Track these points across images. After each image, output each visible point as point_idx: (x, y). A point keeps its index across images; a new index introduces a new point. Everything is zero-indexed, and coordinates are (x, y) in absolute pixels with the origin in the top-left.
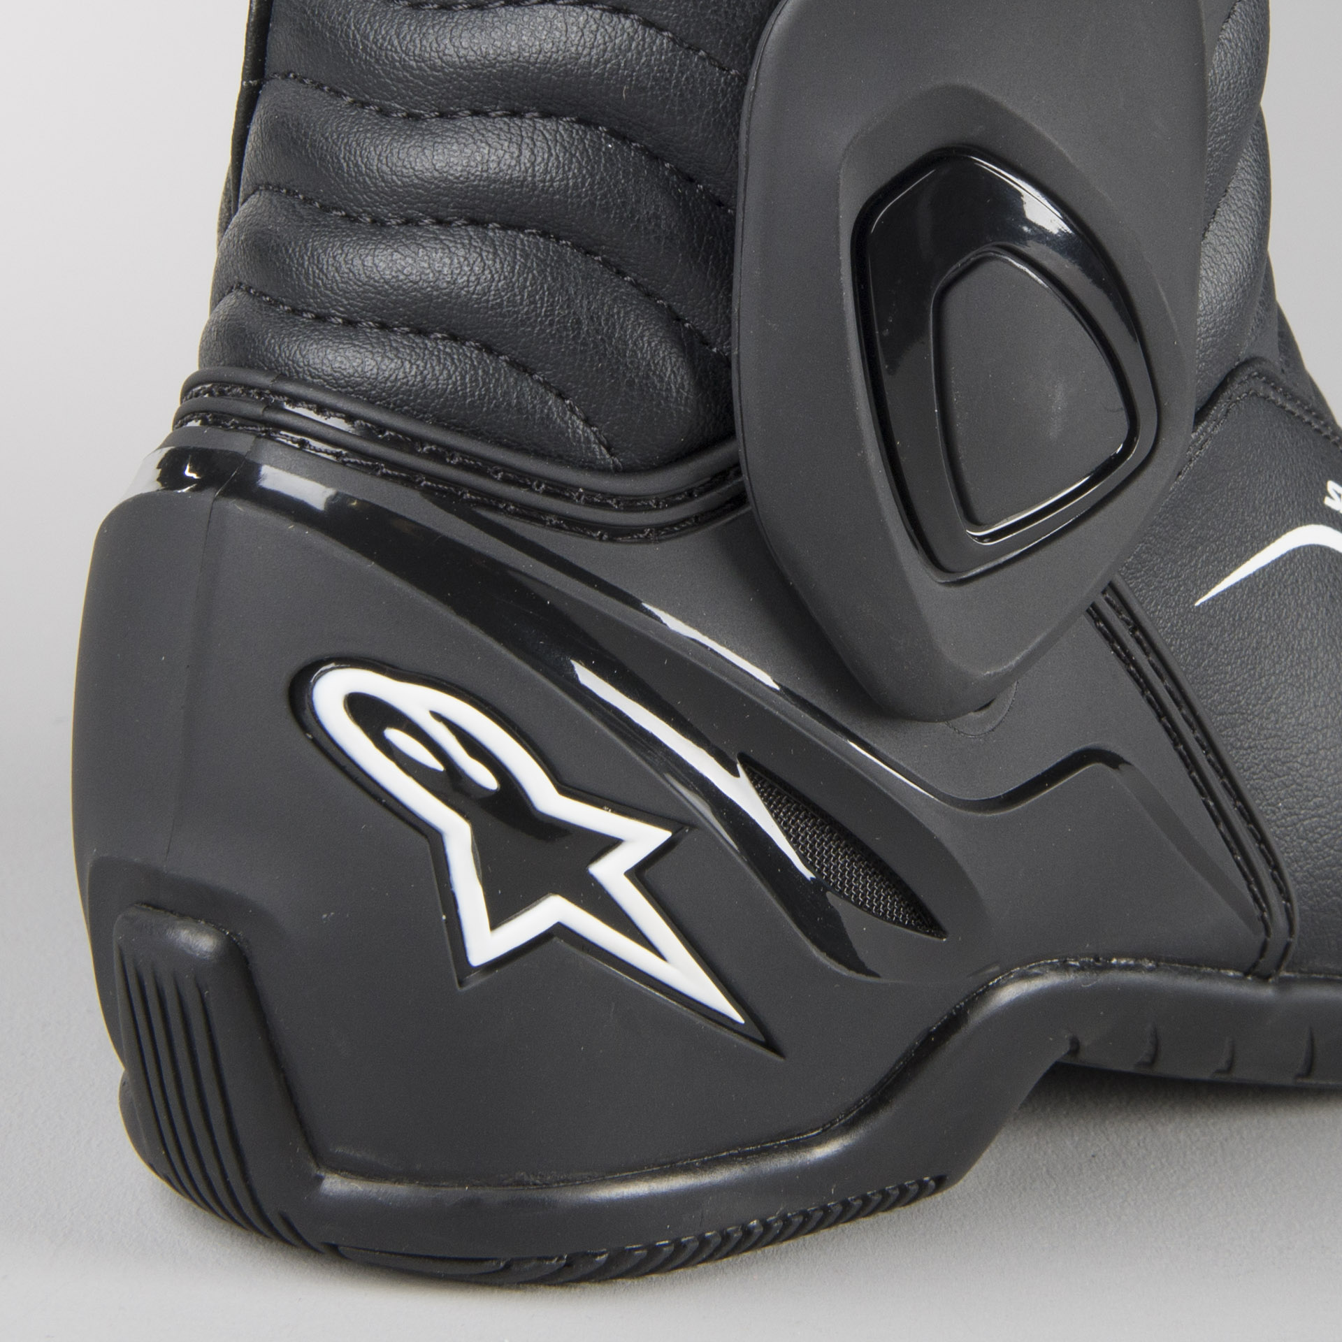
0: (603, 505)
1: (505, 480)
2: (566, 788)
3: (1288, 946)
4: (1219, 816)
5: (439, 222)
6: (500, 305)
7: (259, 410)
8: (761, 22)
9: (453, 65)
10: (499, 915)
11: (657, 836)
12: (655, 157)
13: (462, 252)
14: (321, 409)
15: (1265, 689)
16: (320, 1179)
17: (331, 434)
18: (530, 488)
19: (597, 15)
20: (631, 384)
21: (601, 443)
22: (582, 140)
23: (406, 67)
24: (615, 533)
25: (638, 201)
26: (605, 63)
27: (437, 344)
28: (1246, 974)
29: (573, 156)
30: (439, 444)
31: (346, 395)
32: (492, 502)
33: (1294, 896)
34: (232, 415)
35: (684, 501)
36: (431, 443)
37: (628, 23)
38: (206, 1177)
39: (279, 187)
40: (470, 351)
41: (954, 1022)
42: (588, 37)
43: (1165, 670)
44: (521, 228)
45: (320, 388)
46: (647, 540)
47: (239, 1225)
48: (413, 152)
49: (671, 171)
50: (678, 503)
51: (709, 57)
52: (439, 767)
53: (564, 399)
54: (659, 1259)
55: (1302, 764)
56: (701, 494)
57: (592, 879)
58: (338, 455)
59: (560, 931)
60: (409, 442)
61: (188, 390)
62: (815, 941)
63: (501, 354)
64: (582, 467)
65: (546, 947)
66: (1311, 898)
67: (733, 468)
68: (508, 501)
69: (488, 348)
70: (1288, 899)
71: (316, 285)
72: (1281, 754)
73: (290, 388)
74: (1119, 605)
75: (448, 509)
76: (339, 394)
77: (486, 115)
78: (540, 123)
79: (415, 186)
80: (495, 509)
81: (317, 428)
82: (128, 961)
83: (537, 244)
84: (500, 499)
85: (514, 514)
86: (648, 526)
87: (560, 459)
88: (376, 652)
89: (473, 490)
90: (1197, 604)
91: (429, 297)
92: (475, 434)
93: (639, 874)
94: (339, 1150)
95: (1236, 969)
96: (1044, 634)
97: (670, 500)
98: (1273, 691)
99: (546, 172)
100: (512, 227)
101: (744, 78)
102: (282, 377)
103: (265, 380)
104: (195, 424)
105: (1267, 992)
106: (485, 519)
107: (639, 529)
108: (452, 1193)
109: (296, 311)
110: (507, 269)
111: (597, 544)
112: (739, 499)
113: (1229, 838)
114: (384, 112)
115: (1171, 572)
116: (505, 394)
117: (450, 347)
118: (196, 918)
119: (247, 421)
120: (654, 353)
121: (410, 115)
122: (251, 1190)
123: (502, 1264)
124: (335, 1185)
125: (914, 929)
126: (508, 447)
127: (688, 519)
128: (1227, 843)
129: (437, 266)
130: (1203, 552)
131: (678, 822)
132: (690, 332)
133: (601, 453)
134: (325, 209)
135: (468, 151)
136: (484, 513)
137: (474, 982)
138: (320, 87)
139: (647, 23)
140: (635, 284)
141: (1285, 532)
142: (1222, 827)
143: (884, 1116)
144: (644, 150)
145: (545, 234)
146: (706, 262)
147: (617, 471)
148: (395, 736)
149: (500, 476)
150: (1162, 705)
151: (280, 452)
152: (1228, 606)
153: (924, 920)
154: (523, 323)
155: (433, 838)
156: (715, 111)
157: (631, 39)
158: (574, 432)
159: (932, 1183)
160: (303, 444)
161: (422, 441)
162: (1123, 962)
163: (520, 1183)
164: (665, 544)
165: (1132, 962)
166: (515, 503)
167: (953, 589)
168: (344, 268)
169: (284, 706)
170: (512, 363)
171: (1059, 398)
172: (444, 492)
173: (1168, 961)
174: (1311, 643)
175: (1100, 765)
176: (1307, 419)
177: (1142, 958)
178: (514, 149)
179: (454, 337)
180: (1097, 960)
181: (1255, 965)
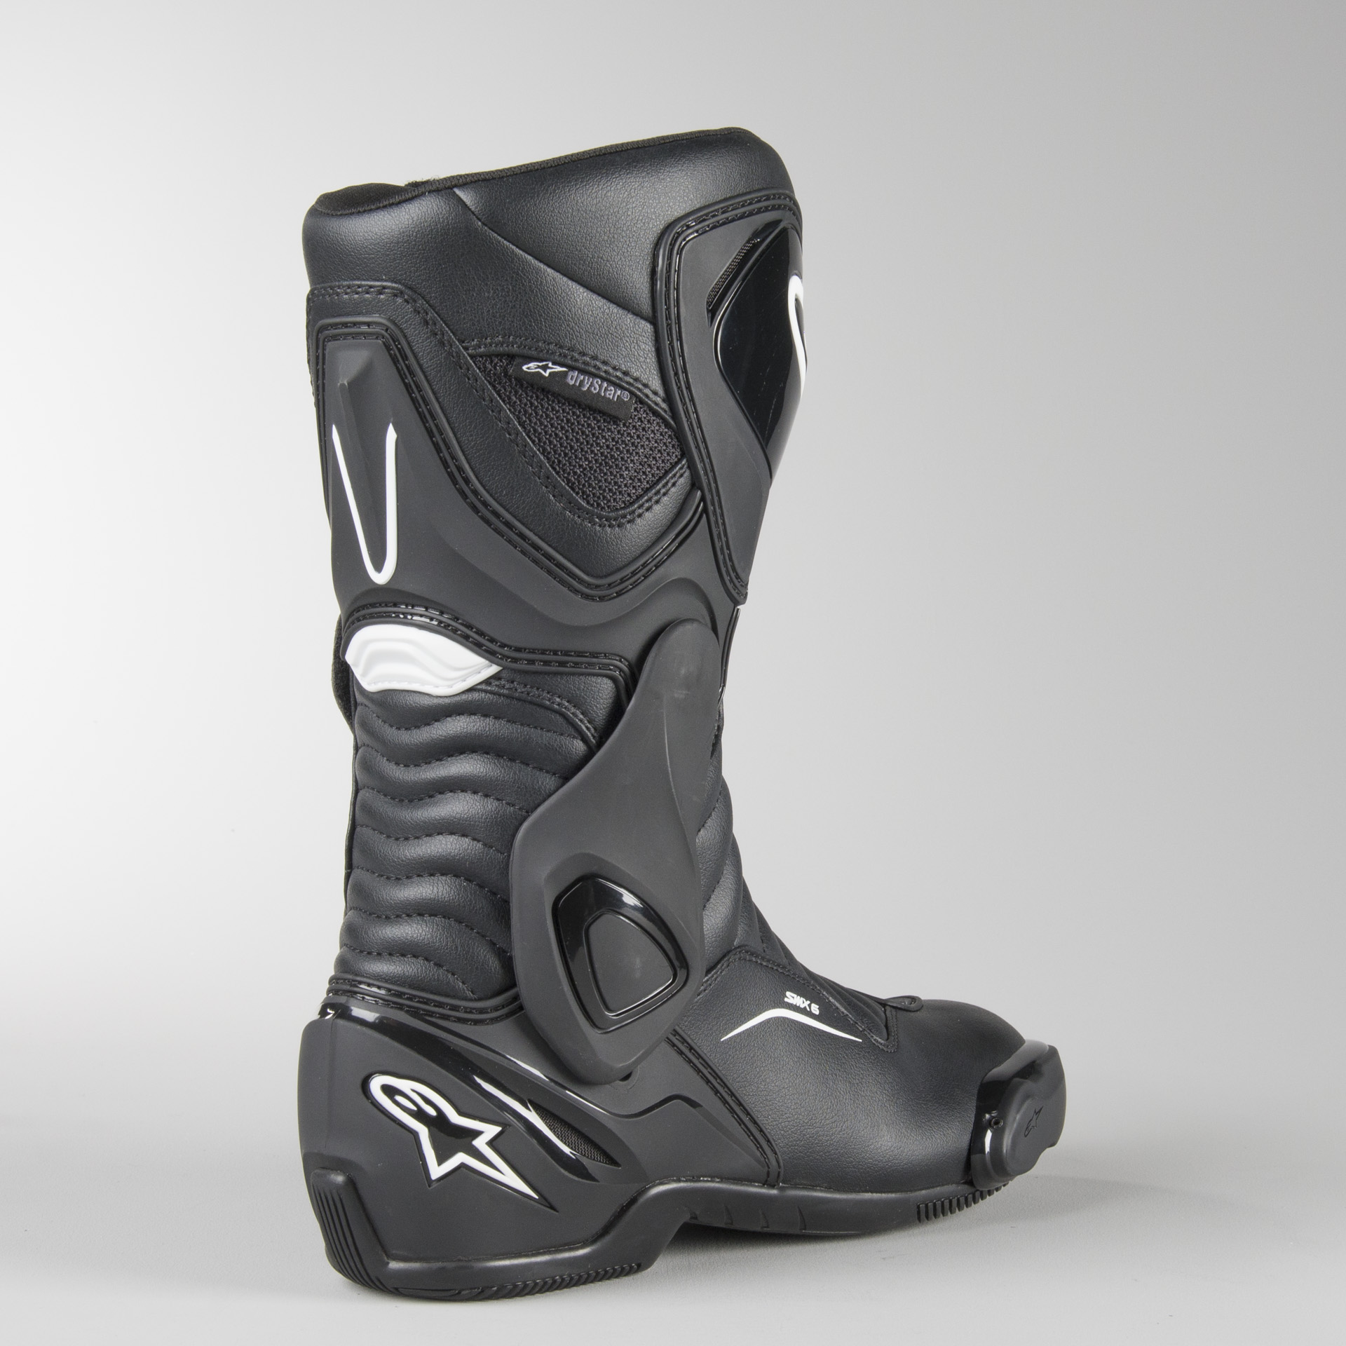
0: (471, 1012)
1: (435, 1006)
2: (461, 1113)
3: (779, 1173)
4: (741, 1122)
5: (408, 915)
6: (429, 943)
7: (348, 987)
8: (514, 836)
9: (409, 859)
10: (441, 1160)
11: (497, 1129)
12: (481, 886)
13: (415, 926)
14: (369, 985)
15: (758, 1072)
16: (388, 1263)
17: (372, 994)
18: (444, 1008)
19: (457, 837)
20: (477, 968)
21: (468, 990)
22: (455, 883)
23: (394, 861)
24: (476, 1022)
25: (475, 903)
26: (460, 854)
27: (409, 959)
28: (764, 1185)
29: (451, 888)
30: (410, 995)
31: (378, 980)
32: (431, 1014)
33: (778, 1152)
34: (341, 990)
35: (501, 1009)
36: (393, 990)
37: (467, 840)
38: (350, 1267)
39: (357, 908)
40: (421, 961)
41: (633, 1201)
42: (454, 846)
43: (707, 1065)
44: (436, 916)
45: (369, 978)
46: (488, 1024)
47: (366, 1286)
48: (397, 892)
49: (488, 891)
50: (498, 1010)
51: (496, 850)
52: (415, 1109)
53: (454, 975)
54: (518, 1290)
55: (779, 1101)
56: (507, 1006)
57: (474, 1146)
58: (375, 1001)
59: (463, 1166)
60: (400, 995)
61: (331, 981)
62: (562, 1167)
63: (431, 961)
64: (463, 999)
65: (459, 1171)
66: (788, 1154)
67: (516, 998)
68: (436, 1013)
69: (427, 959)
70: (776, 1154)
71: (367, 941)
72: (768, 1098)
73: (359, 979)
74: (682, 1040)
75: (415, 1017)
76: (375, 980)
77: (422, 876)
78: (440, 878)
79: (398, 903)
80: (431, 1016)
81: (367, 992)
82: (315, 1188)
83: (441, 921)
84: (433, 1012)
85: (439, 1018)
86: (487, 1019)
87: (454, 997)
88: (391, 1069)
89: (424, 1010)
90: (722, 1040)
91: (404, 943)
92: (423, 990)
93: (491, 1143)
94: (394, 1252)
95: (759, 1183)
96: (643, 1050)
97: (496, 1009)
98: (763, 1073)
99: (442, 895)
100: (433, 915)
101: (509, 856)
102: (356, 975)
103: (350, 977)
104: (331, 994)
105: (774, 1192)
106: (429, 1021)
107: (486, 1020)
108: (435, 1265)
109: (361, 952)
110: (431, 930)
111: (469, 1026)
112: (521, 1008)
113: (746, 1130)
114: (388, 878)
115: (708, 1028)
116: (433, 975)
117: (414, 960)
118: (337, 1170)
119: (345, 992)
120: (485, 956)
121: (397, 878)
122: (365, 1270)
123: (457, 1292)
124: (394, 1265)
125: (608, 1164)
126: (435, 994)
127: (503, 1015)
128: (746, 1132)
129: (407, 931)
130: (723, 1020)
131: (505, 1125)
132: (499, 948)
133: (469, 994)
134: (370, 914)
135: (416, 890)
136: (427, 1018)
137: (434, 1185)
138: (368, 871)
139: (474, 839)
140: (478, 933)
141: (764, 1012)
142: (743, 1126)
143: (607, 1239)
144: (478, 885)
145: (444, 917)
146: (501, 922)
147: (476, 1000)
148: (399, 1098)
149: (432, 1004)
150: (707, 1079)
151: (355, 1001)
152: (738, 1040)
153: (613, 1161)
154: (437, 949)
155: (415, 1135)
156: (500, 868)
157: (469, 845)
158: (459, 987)
159: (636, 1267)
160: (363, 998)
161: (405, 994)
162: (706, 1179)
163: (459, 1260)
164: (494, 1025)
165: (709, 1179)
166: (439, 1014)
167: (605, 1035)
168: (376, 935)
169: (360, 1091)
170: (436, 964)
171: (638, 962)
172: (412, 1011)
173: (726, 1178)
174: (780, 1054)
175: (679, 1101)
176: (775, 968)
177: (714, 1177)
178: (431, 888)
179: (414, 956)
180: (693, 1178)
181: (766, 1181)
